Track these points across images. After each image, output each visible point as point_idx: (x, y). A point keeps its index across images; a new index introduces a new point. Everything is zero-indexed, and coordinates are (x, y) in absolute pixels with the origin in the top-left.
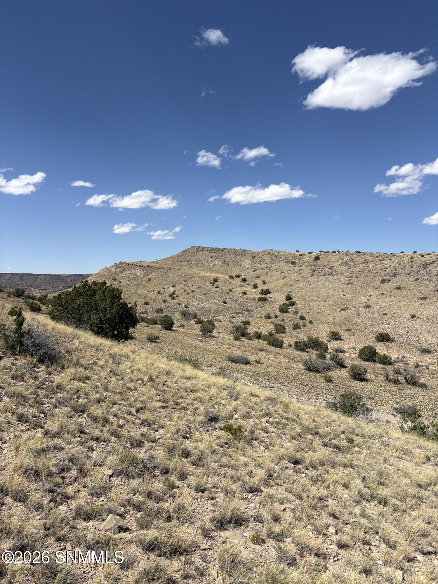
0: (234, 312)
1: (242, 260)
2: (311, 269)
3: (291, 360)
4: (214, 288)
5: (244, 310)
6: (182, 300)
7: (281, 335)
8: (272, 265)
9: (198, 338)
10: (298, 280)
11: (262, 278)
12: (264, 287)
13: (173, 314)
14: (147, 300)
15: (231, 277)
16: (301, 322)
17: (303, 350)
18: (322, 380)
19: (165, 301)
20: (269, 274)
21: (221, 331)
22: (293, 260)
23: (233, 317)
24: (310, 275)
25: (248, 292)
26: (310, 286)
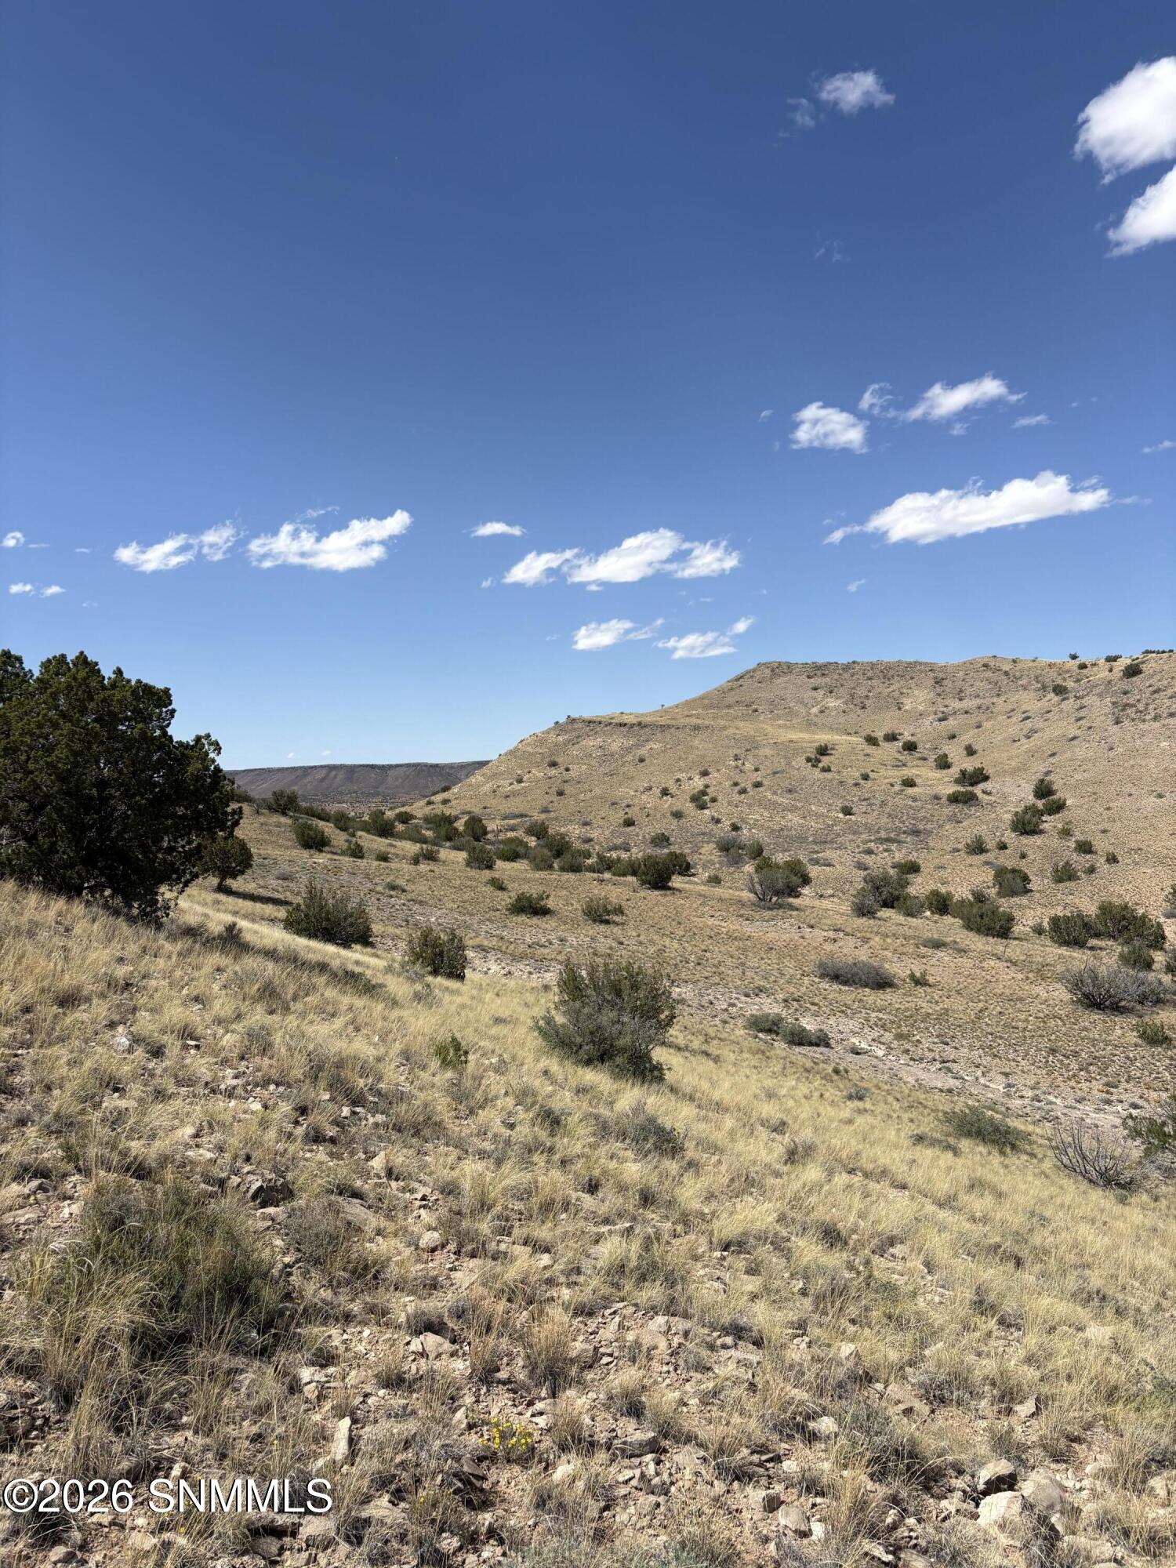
0: (872, 838)
1: (905, 691)
2: (1114, 703)
3: (1031, 975)
4: (817, 774)
5: (905, 833)
6: (725, 810)
7: (1016, 899)
8: (995, 700)
9: (742, 912)
10: (1074, 739)
11: (966, 739)
12: (970, 765)
13: (696, 850)
14: (633, 813)
15: (872, 741)
16: (1080, 861)
17: (1078, 943)
18: (1132, 1037)
19: (678, 815)
20: (987, 725)
21: (830, 892)
22: (1059, 682)
23: (870, 852)
24: (1110, 721)
25: (918, 781)
26: (1112, 754)
